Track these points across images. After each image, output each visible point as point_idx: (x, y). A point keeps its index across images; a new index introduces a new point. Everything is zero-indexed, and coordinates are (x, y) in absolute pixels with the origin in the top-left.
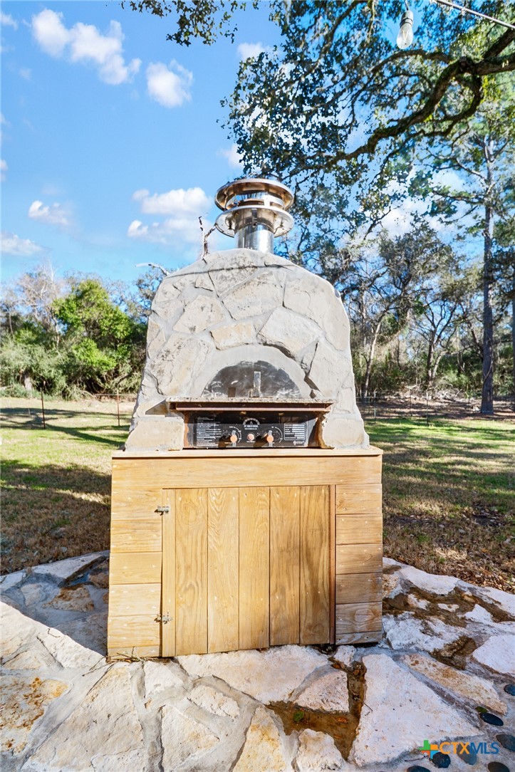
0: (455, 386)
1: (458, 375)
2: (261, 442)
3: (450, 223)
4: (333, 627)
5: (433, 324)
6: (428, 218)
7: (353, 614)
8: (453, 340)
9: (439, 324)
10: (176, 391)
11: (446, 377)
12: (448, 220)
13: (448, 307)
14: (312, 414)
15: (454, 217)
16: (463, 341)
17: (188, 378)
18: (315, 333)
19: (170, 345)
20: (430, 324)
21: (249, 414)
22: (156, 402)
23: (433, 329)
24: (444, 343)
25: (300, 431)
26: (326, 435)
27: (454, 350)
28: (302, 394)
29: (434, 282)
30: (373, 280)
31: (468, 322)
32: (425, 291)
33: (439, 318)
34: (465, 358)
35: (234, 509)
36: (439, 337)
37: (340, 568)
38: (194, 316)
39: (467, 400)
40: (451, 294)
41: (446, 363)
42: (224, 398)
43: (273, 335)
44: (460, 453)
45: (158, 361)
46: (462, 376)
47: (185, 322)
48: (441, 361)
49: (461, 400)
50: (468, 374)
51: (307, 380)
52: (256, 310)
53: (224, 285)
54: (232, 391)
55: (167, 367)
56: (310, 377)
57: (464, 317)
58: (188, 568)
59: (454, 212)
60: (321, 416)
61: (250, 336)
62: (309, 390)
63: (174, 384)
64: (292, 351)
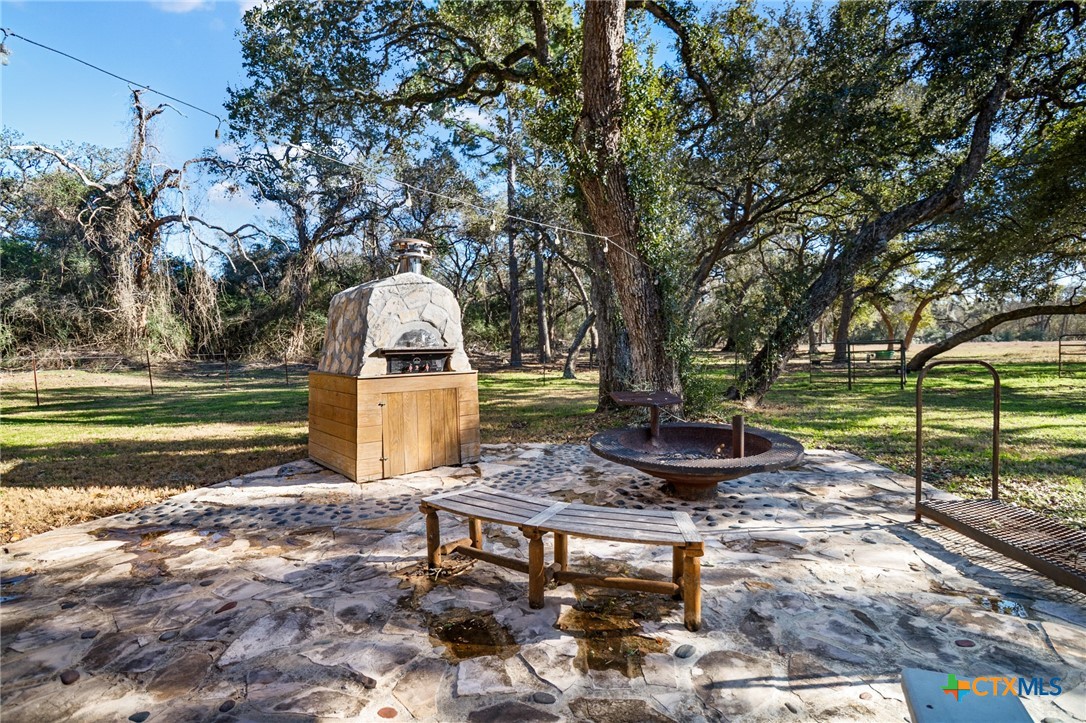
0: (484, 338)
1: (486, 325)
2: (422, 369)
3: (473, 157)
4: (460, 456)
5: (457, 265)
6: (450, 147)
7: (468, 448)
8: (479, 284)
9: (463, 265)
10: (383, 344)
11: (474, 327)
12: (471, 153)
13: (473, 247)
14: (445, 355)
15: (477, 152)
16: (489, 284)
17: (388, 338)
18: (445, 315)
19: (379, 322)
20: (453, 265)
21: (417, 356)
22: (373, 350)
23: (458, 271)
24: (470, 289)
25: (439, 363)
26: (453, 364)
27: (481, 296)
28: (440, 345)
29: (458, 218)
30: (389, 209)
31: (494, 265)
32: (448, 227)
33: (464, 259)
34: (493, 306)
35: (414, 402)
36: (465, 281)
37: (462, 427)
38: (390, 307)
39: (496, 354)
40: (476, 234)
41: (473, 311)
42: (406, 348)
43: (427, 316)
44: (499, 397)
45: (373, 330)
46: (490, 326)
47: (386, 310)
48: (468, 308)
49: (490, 354)
50: (496, 324)
51: (442, 338)
52: (419, 304)
53: (404, 291)
54: (408, 345)
55: (378, 333)
56: (445, 336)
57: (490, 260)
58: (395, 432)
59: (478, 147)
60: (449, 356)
61: (416, 317)
62: (443, 343)
63: (381, 341)
64: (436, 324)
